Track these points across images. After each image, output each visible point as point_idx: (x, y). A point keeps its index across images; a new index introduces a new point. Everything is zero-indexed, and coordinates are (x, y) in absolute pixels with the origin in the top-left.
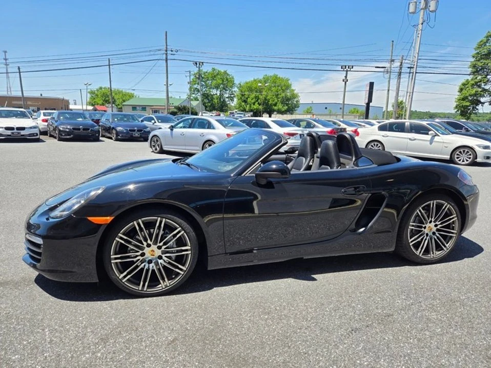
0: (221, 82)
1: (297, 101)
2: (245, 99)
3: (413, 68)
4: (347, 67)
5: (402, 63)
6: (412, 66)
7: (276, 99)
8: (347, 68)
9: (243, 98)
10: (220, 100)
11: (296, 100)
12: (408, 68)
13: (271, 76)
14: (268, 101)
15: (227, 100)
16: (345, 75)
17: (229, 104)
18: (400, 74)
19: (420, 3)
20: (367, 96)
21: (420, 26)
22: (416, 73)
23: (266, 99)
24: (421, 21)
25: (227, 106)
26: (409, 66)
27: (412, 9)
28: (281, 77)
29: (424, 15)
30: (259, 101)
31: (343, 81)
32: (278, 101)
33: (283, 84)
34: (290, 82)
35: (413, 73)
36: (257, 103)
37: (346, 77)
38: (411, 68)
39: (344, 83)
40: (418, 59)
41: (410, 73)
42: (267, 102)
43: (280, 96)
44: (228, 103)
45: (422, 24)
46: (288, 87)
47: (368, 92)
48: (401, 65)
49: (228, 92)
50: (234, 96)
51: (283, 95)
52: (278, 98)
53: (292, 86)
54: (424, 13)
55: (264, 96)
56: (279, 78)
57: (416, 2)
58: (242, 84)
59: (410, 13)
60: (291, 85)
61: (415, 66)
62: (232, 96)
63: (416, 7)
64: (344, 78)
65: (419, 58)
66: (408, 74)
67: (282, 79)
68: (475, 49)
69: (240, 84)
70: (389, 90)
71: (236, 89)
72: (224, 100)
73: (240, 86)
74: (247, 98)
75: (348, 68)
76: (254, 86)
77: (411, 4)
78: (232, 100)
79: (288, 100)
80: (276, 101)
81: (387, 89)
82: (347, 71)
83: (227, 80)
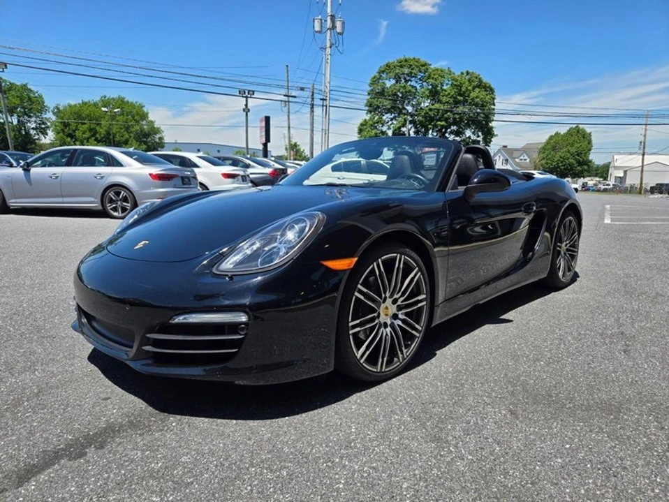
0: (18, 102)
1: (161, 139)
2: (70, 132)
3: (326, 100)
4: (247, 92)
5: (313, 93)
6: (325, 98)
7: (125, 133)
8: (247, 94)
9: (66, 131)
10: (20, 132)
11: (158, 136)
12: (321, 99)
13: (113, 99)
14: (114, 137)
15: (32, 132)
16: (245, 103)
17: (38, 139)
18: (312, 106)
19: (326, 21)
20: (264, 133)
21: (328, 50)
22: (330, 106)
23: (108, 134)
24: (328, 45)
25: (33, 142)
26: (322, 97)
27: (317, 28)
28: (130, 100)
29: (331, 36)
30: (98, 136)
31: (244, 110)
32: (130, 137)
33: (135, 111)
34: (145, 109)
35: (326, 106)
36: (93, 138)
37: (246, 105)
38: (323, 100)
39: (245, 113)
40: (330, 90)
41: (323, 106)
42: (111, 137)
43: (133, 130)
44: (36, 137)
45: (330, 47)
46: (144, 116)
47: (264, 129)
48: (313, 95)
49: (33, 119)
50: (48, 127)
51: (137, 128)
52: (129, 133)
53: (149, 115)
54: (331, 34)
55: (105, 128)
56: (128, 102)
57: (321, 20)
58: (61, 108)
59: (316, 32)
60: (147, 114)
61: (328, 98)
62: (43, 126)
63: (322, 26)
64: (244, 107)
65: (331, 88)
66: (321, 108)
67: (132, 105)
68: (370, 86)
69: (58, 109)
70: (289, 128)
71: (49, 115)
72: (27, 133)
73: (58, 112)
74: (74, 131)
75: (249, 94)
76: (85, 112)
77: (316, 21)
78: (45, 134)
79: (147, 135)
80: (127, 136)
81: (287, 125)
82: (247, 97)
83: (30, 99)
